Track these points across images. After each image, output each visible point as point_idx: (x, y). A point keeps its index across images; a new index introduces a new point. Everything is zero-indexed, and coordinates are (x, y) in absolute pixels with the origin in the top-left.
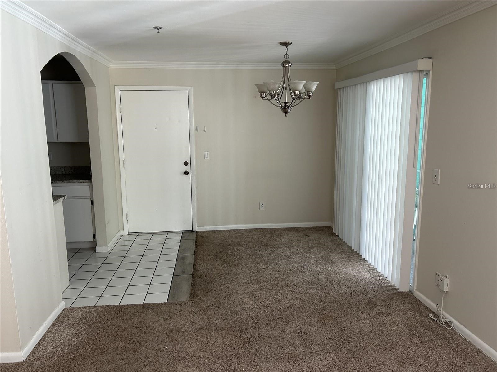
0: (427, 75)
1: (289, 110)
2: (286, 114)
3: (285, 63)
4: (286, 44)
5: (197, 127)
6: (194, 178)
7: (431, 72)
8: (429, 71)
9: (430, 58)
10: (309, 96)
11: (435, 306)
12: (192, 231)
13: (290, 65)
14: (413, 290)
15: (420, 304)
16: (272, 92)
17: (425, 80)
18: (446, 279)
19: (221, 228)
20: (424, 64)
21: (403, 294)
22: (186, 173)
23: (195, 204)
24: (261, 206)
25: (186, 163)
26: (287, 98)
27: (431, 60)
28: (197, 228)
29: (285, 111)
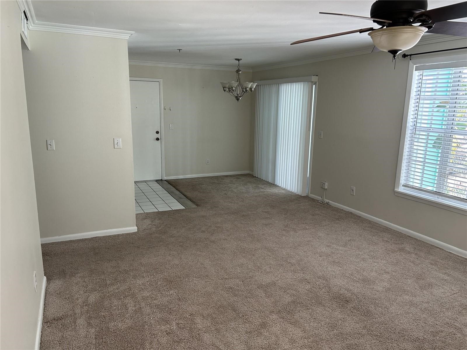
0: (315, 84)
1: (240, 99)
2: (238, 101)
3: (238, 71)
4: (238, 60)
5: (165, 107)
6: (163, 142)
7: (317, 83)
8: (316, 82)
9: (317, 76)
10: (247, 91)
11: (320, 198)
12: (162, 180)
13: (241, 72)
14: (308, 194)
15: (313, 200)
16: (234, 88)
17: (314, 86)
18: (326, 183)
19: (181, 177)
20: (314, 79)
21: (304, 197)
22: (158, 139)
23: (164, 161)
24: (207, 161)
25: (157, 132)
26: (239, 91)
27: (317, 77)
28: (165, 177)
29: (238, 99)
